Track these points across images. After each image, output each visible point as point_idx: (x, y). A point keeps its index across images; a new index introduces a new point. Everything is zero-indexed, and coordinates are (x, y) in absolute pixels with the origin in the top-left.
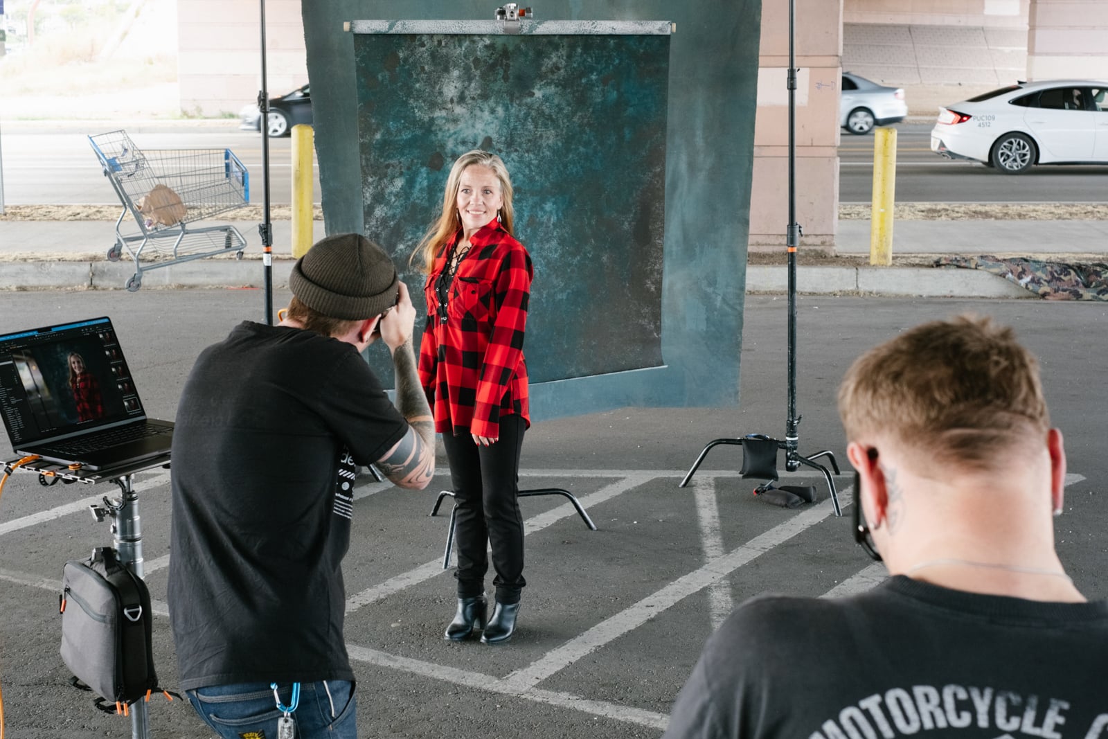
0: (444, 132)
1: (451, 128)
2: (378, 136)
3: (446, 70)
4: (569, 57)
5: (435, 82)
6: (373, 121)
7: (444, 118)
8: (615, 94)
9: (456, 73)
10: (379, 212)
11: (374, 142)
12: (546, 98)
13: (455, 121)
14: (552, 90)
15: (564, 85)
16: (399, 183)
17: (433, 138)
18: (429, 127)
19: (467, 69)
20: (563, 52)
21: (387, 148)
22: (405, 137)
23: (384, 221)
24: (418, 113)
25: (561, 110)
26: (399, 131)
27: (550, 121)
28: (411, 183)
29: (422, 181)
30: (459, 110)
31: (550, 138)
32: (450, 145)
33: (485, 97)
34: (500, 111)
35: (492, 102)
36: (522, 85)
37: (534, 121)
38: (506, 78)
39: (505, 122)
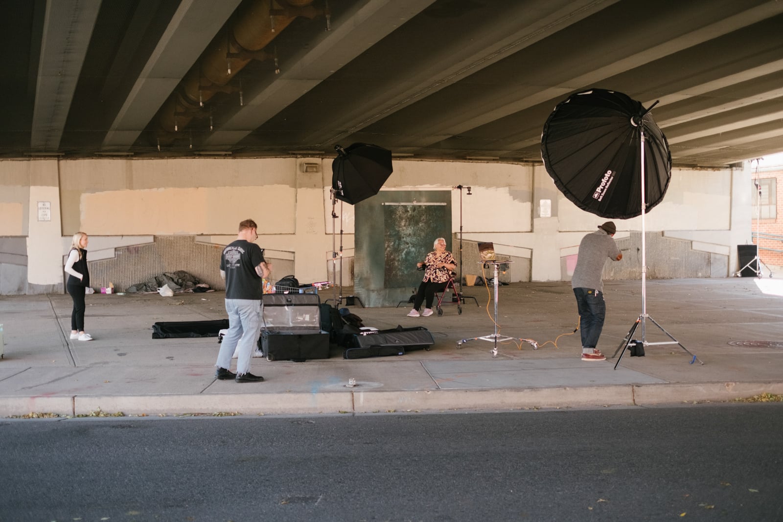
0: (401, 232)
1: (403, 232)
2: (388, 233)
3: (402, 220)
4: (426, 217)
5: (400, 221)
6: (388, 230)
7: (401, 230)
8: (435, 225)
9: (404, 220)
10: (388, 249)
11: (388, 235)
12: (422, 226)
13: (403, 230)
14: (423, 224)
15: (425, 223)
16: (392, 243)
17: (399, 233)
18: (399, 231)
19: (406, 220)
20: (425, 216)
21: (391, 236)
22: (394, 234)
23: (389, 251)
24: (396, 229)
25: (425, 228)
26: (393, 232)
27: (423, 231)
28: (395, 243)
29: (397, 243)
30: (404, 228)
31: (423, 234)
32: (402, 235)
33: (409, 225)
34: (412, 228)
35: (411, 226)
36: (417, 223)
37: (420, 231)
38: (414, 221)
39: (413, 230)
